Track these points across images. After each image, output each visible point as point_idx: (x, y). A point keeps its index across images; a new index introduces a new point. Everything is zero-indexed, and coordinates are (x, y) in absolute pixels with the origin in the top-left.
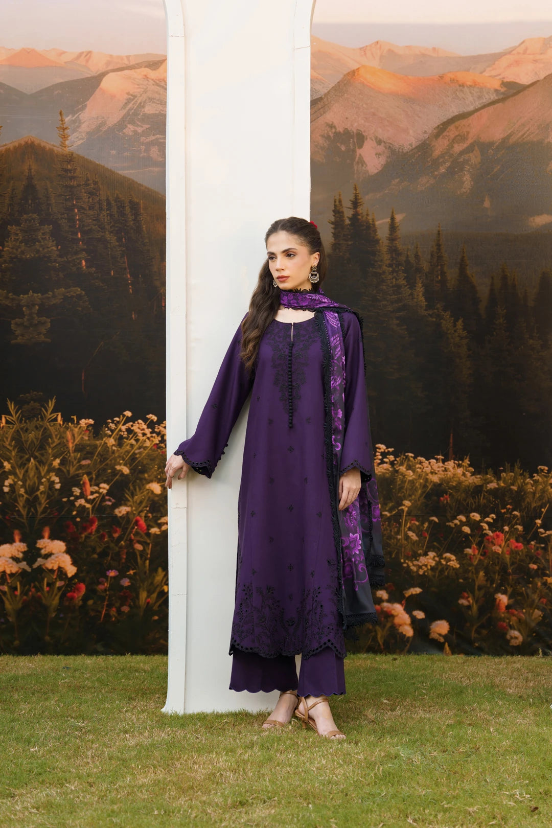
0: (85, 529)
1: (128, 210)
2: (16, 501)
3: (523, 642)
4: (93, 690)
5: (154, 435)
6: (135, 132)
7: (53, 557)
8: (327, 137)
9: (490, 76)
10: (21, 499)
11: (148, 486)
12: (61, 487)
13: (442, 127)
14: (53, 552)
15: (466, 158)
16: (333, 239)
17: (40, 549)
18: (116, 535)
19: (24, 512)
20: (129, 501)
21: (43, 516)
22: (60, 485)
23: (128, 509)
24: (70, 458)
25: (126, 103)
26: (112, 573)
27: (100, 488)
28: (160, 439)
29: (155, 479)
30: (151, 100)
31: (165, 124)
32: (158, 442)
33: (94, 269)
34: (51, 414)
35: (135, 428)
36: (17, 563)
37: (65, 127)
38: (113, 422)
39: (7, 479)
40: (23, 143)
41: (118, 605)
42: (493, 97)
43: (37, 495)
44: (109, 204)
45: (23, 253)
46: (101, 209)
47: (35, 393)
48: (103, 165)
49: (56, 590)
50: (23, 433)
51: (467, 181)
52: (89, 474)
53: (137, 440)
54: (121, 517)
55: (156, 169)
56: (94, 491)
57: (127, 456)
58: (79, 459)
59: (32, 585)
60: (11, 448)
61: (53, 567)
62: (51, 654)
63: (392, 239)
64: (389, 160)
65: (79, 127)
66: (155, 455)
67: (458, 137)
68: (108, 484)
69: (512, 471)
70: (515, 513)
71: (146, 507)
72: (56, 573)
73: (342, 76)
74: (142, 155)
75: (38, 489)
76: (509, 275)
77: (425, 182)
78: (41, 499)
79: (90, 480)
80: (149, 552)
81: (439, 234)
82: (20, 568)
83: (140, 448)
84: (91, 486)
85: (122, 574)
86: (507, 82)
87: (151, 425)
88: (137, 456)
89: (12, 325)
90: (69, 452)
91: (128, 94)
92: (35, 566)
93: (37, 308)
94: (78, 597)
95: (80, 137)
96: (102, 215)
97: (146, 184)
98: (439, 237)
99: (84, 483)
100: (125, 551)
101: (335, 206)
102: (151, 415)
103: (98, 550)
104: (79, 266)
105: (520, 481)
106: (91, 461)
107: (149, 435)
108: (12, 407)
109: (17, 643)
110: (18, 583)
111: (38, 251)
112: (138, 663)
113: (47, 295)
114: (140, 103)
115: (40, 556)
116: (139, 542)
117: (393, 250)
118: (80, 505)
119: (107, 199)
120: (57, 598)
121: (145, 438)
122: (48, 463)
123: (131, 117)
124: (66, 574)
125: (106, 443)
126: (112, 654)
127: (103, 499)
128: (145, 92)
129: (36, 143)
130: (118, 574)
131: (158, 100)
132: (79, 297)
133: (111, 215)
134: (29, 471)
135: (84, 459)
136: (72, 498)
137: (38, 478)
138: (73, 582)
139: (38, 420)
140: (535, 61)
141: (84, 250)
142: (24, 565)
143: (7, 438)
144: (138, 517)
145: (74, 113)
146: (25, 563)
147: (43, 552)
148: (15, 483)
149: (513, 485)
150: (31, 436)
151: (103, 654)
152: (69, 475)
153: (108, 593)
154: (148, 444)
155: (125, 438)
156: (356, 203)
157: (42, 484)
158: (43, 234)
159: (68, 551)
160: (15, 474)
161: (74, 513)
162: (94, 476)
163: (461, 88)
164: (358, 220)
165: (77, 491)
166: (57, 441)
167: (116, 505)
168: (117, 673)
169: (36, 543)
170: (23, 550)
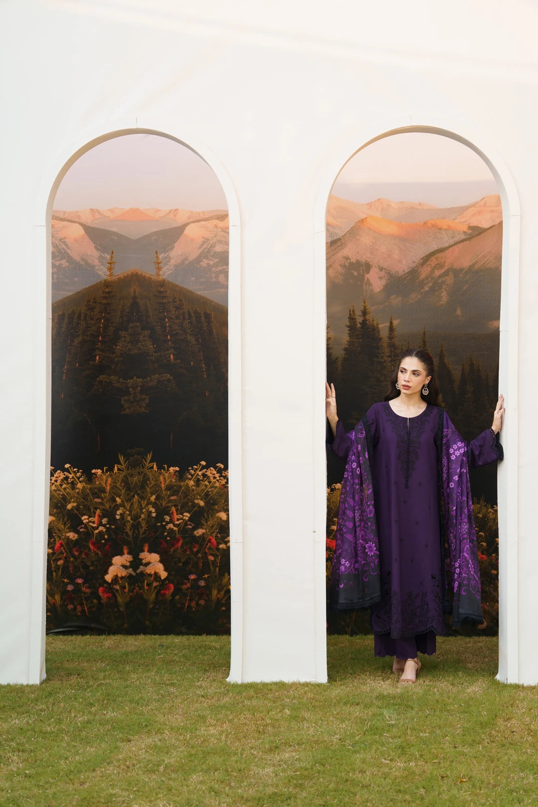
0: (173, 545)
1: (203, 319)
2: (124, 524)
3: (487, 627)
4: (180, 664)
5: (222, 478)
6: (208, 264)
7: (151, 565)
8: (344, 266)
9: (460, 222)
10: (128, 523)
11: (217, 515)
12: (156, 515)
13: (426, 258)
14: (151, 561)
15: (444, 280)
16: (349, 338)
17: (141, 560)
18: (195, 550)
19: (130, 533)
20: (204, 525)
21: (143, 536)
22: (155, 514)
23: (204, 531)
24: (162, 495)
25: (202, 245)
26: (192, 577)
27: (184, 516)
28: (226, 481)
29: (222, 509)
30: (219, 242)
31: (228, 259)
32: (224, 483)
33: (179, 361)
34: (149, 464)
35: (208, 473)
36: (126, 569)
37: (159, 262)
38: (192, 469)
39: (118, 509)
40: (130, 273)
41: (196, 599)
42: (463, 237)
43: (139, 521)
44: (190, 315)
45: (129, 350)
46: (184, 319)
47: (138, 448)
48: (185, 287)
49: (153, 588)
50: (130, 477)
51: (444, 296)
52: (176, 506)
53: (210, 482)
54: (198, 537)
55: (223, 290)
56: (179, 518)
57: (202, 493)
58: (169, 495)
59: (136, 585)
60: (121, 488)
61: (151, 572)
62: (150, 634)
63: (391, 338)
64: (388, 282)
65: (169, 262)
66: (222, 493)
67: (438, 265)
68: (189, 513)
69: (478, 503)
70: (481, 533)
71: (216, 529)
72: (153, 576)
73: (354, 223)
74: (213, 280)
75: (140, 517)
76: (475, 363)
77: (414, 297)
78: (142, 524)
79: (177, 510)
80: (219, 561)
81: (424, 334)
82: (127, 573)
83: (211, 487)
84: (177, 514)
85: (200, 578)
86: (472, 226)
87: (220, 471)
88: (210, 493)
89: (122, 401)
90: (162, 490)
91: (203, 238)
92: (138, 571)
93: (139, 389)
94: (169, 594)
95: (170, 268)
96: (185, 323)
97: (216, 301)
98: (424, 336)
99: (172, 513)
100: (202, 561)
101: (350, 314)
102: (219, 464)
103: (183, 560)
104: (169, 359)
105: (484, 510)
106: (177, 497)
107: (218, 478)
108: (122, 459)
109: (126, 626)
110: (127, 584)
111: (140, 349)
112: (211, 642)
113: (146, 380)
114: (212, 244)
115: (142, 564)
116: (212, 555)
117: (392, 346)
118: (170, 528)
119: (189, 312)
120: (154, 594)
121: (215, 480)
122: (147, 498)
123: (205, 254)
124: (160, 577)
125: (188, 484)
126: (193, 634)
127: (186, 524)
128: (215, 236)
129: (139, 273)
130: (196, 577)
131: (225, 242)
132: (169, 380)
133: (191, 323)
134: (134, 503)
135: (172, 495)
136: (164, 523)
137: (140, 509)
138: (165, 583)
139: (140, 468)
140: (492, 211)
141: (171, 348)
142: (130, 571)
143: (118, 481)
144: (211, 537)
145: (165, 252)
146: (131, 569)
147: (144, 561)
148: (124, 512)
149: (479, 514)
150: (135, 479)
151: (186, 635)
152: (162, 507)
153: (189, 591)
154: (217, 484)
155: (201, 480)
156: (365, 313)
157: (143, 513)
158: (144, 336)
159: (161, 561)
160: (124, 507)
161: (166, 534)
162: (179, 508)
163: (439, 231)
164: (366, 324)
165: (167, 518)
166: (153, 483)
167: (195, 529)
168: (196, 650)
169: (139, 555)
170: (130, 560)
